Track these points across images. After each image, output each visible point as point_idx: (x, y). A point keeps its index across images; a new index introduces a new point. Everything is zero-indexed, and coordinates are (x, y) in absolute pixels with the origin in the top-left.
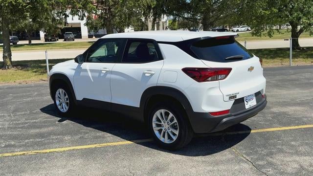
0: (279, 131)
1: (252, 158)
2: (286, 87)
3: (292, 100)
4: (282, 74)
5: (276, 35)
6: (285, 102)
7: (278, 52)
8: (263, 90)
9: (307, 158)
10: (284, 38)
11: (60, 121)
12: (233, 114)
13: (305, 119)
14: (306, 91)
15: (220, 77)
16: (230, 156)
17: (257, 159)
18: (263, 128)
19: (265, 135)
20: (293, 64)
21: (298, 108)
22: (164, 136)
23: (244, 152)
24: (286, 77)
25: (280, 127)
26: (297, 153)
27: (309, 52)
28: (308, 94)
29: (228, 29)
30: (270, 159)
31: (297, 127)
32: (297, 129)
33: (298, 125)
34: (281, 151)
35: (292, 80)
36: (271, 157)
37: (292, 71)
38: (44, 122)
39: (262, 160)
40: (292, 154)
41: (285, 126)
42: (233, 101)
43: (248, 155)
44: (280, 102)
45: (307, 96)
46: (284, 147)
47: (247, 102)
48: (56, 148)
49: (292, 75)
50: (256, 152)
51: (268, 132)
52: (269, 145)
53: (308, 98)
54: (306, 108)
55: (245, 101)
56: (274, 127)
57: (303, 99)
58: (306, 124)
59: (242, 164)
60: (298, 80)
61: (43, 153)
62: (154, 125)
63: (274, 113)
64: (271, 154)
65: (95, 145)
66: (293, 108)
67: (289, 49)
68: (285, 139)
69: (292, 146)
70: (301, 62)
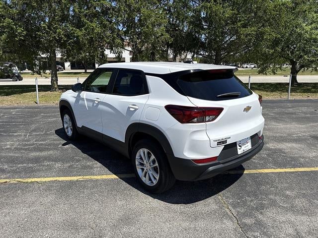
0: (273, 173)
1: (238, 212)
2: (283, 121)
3: (289, 135)
4: (281, 107)
5: (279, 72)
6: (281, 137)
7: (278, 86)
8: (260, 131)
9: (304, 218)
10: (283, 75)
11: (64, 145)
12: (221, 162)
13: (302, 160)
14: (303, 126)
15: (207, 118)
16: (214, 207)
17: (245, 215)
18: (256, 168)
19: (257, 177)
20: (291, 98)
21: (294, 145)
22: (145, 176)
23: (231, 200)
24: (283, 110)
25: (274, 168)
26: (293, 209)
27: (305, 87)
28: (305, 129)
29: (239, 66)
30: (260, 217)
31: (292, 170)
32: (293, 173)
33: (294, 166)
34: (273, 204)
35: (289, 114)
36: (261, 213)
37: (289, 105)
38: (50, 145)
39: (250, 216)
40: (287, 210)
41: (280, 167)
42: (222, 147)
43: (234, 207)
44: (276, 137)
45: (304, 132)
46: (277, 198)
47: (240, 146)
48: (40, 177)
49: (289, 108)
50: (245, 203)
51: (261, 174)
52: (261, 194)
53: (304, 134)
54: (303, 146)
55: (238, 146)
56: (268, 168)
57: (300, 135)
58: (303, 166)
59: (225, 221)
60: (295, 114)
61: (24, 182)
62: (137, 163)
63: (269, 150)
64: (261, 208)
65: (78, 177)
66: (289, 145)
67: (288, 84)
68: (279, 186)
69: (287, 197)
70: (298, 96)
